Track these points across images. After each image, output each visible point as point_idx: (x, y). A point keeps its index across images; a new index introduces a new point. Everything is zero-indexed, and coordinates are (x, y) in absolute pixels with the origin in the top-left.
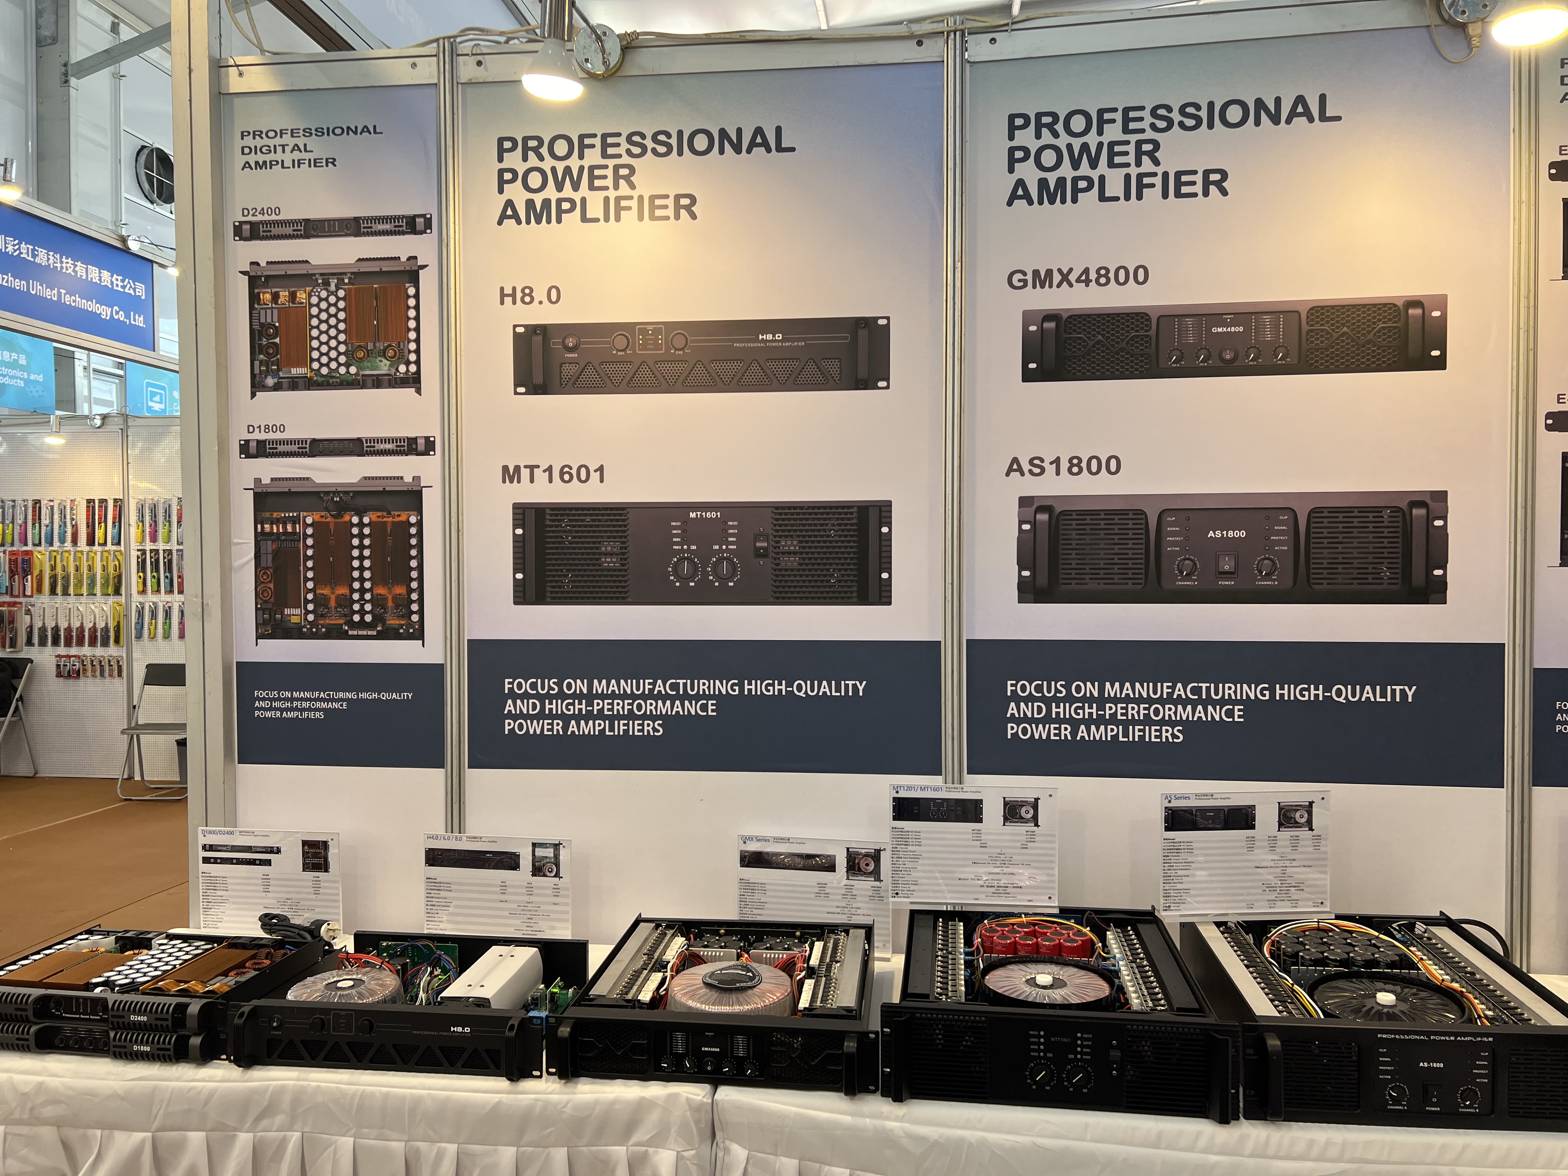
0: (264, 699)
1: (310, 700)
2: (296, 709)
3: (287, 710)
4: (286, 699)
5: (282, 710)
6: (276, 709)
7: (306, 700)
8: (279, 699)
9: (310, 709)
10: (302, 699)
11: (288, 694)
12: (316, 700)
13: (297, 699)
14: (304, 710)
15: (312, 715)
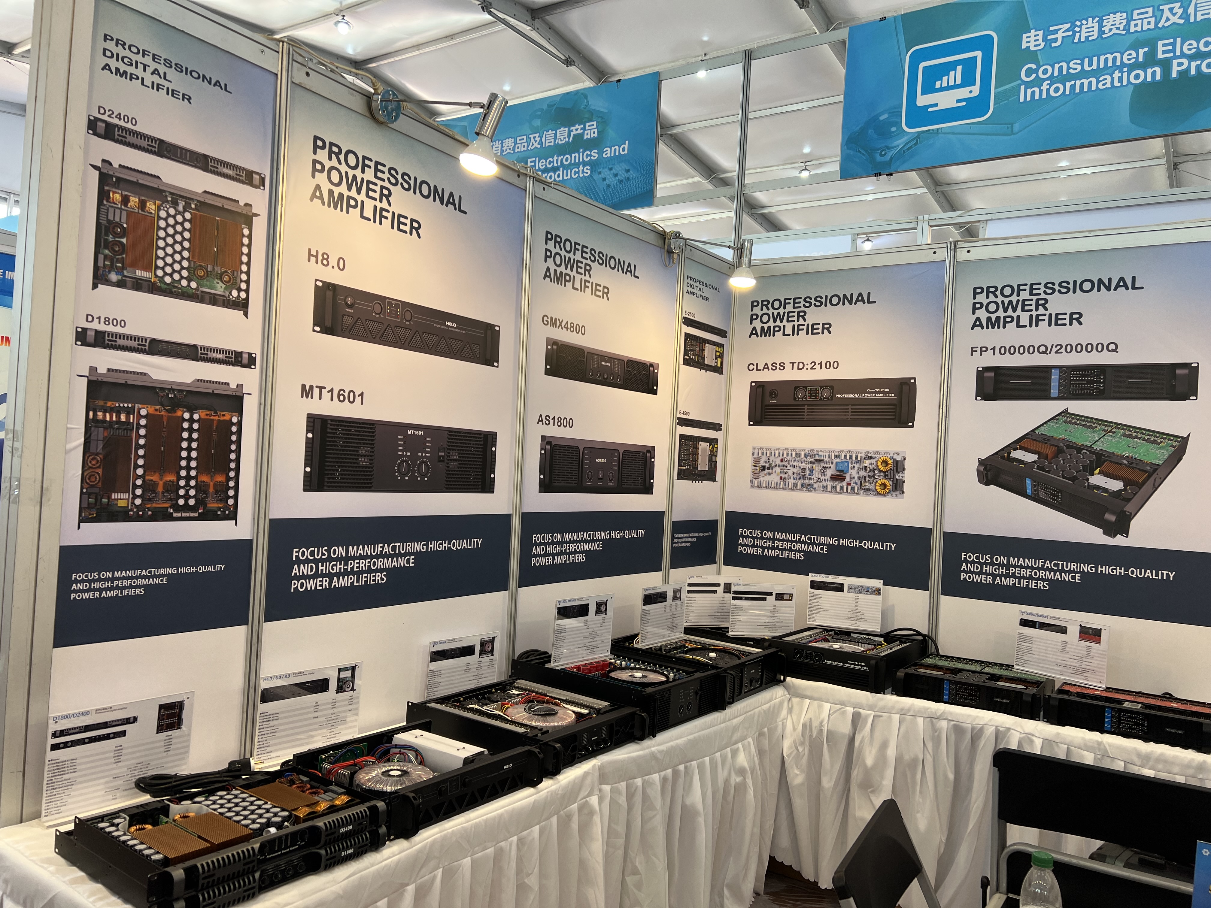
0: (83, 581)
1: (132, 578)
2: (117, 588)
3: (107, 589)
4: (107, 580)
5: (100, 590)
6: (95, 590)
7: (128, 578)
8: (99, 580)
9: (131, 587)
10: (124, 578)
11: (109, 575)
12: (137, 578)
13: (118, 579)
14: (125, 588)
15: (132, 592)
